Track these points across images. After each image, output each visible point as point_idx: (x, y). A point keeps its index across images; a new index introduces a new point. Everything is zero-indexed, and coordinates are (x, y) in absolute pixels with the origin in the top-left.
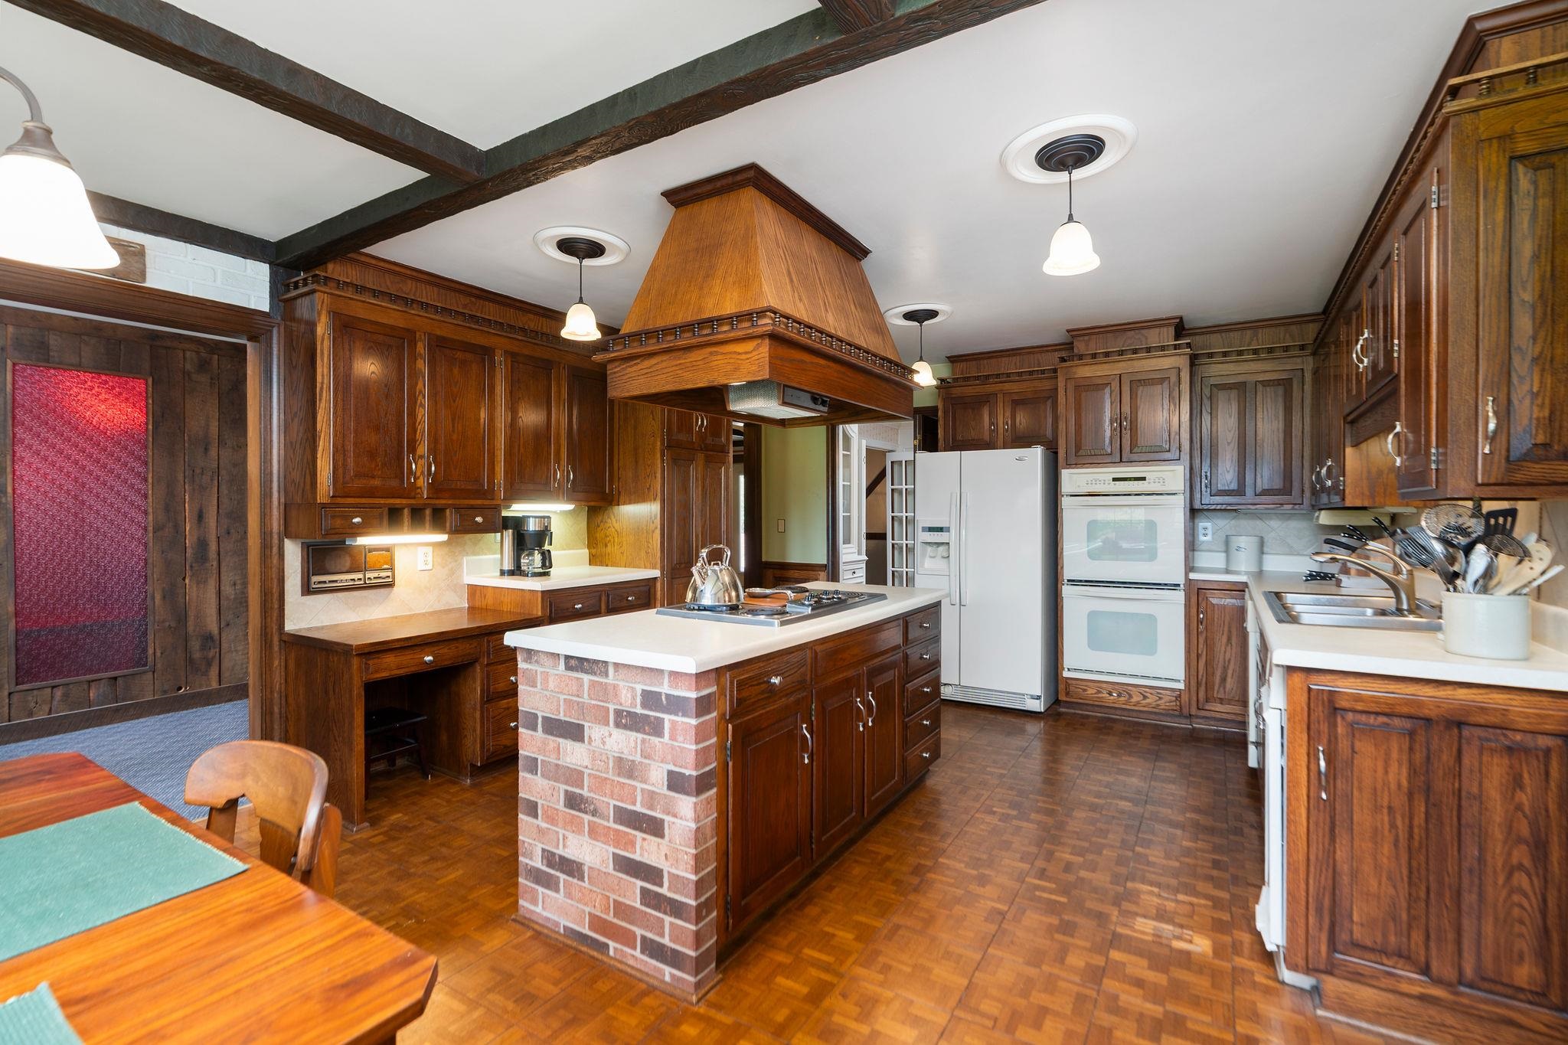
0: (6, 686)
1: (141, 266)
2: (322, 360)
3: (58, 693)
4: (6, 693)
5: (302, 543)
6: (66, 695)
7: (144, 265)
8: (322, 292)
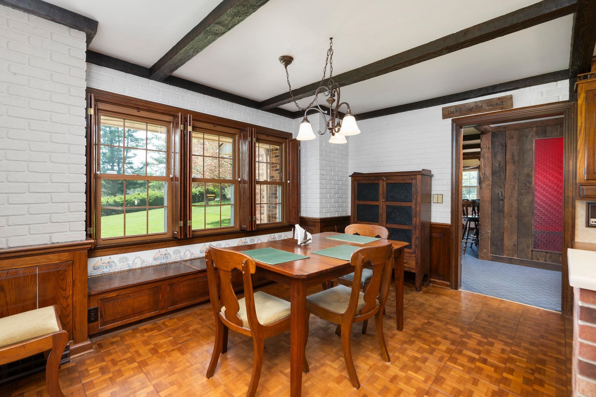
0: (531, 248)
1: (511, 102)
2: (581, 116)
3: (548, 255)
4: (530, 250)
5: (587, 202)
6: (551, 257)
7: (512, 101)
8: (581, 83)
